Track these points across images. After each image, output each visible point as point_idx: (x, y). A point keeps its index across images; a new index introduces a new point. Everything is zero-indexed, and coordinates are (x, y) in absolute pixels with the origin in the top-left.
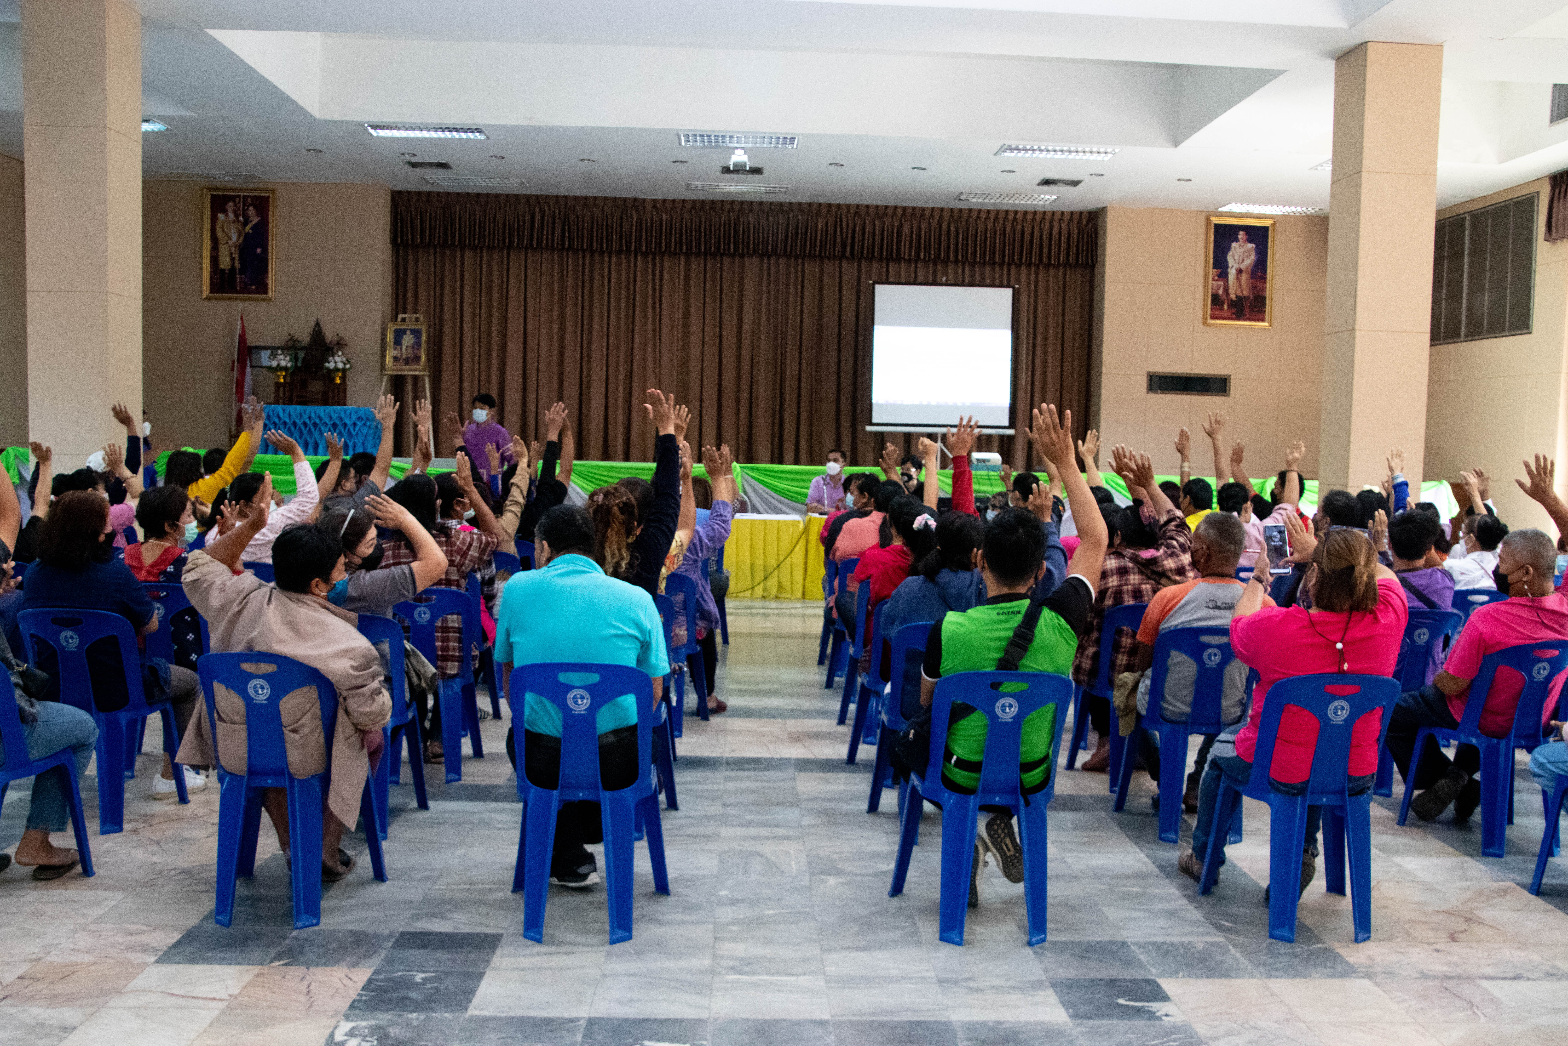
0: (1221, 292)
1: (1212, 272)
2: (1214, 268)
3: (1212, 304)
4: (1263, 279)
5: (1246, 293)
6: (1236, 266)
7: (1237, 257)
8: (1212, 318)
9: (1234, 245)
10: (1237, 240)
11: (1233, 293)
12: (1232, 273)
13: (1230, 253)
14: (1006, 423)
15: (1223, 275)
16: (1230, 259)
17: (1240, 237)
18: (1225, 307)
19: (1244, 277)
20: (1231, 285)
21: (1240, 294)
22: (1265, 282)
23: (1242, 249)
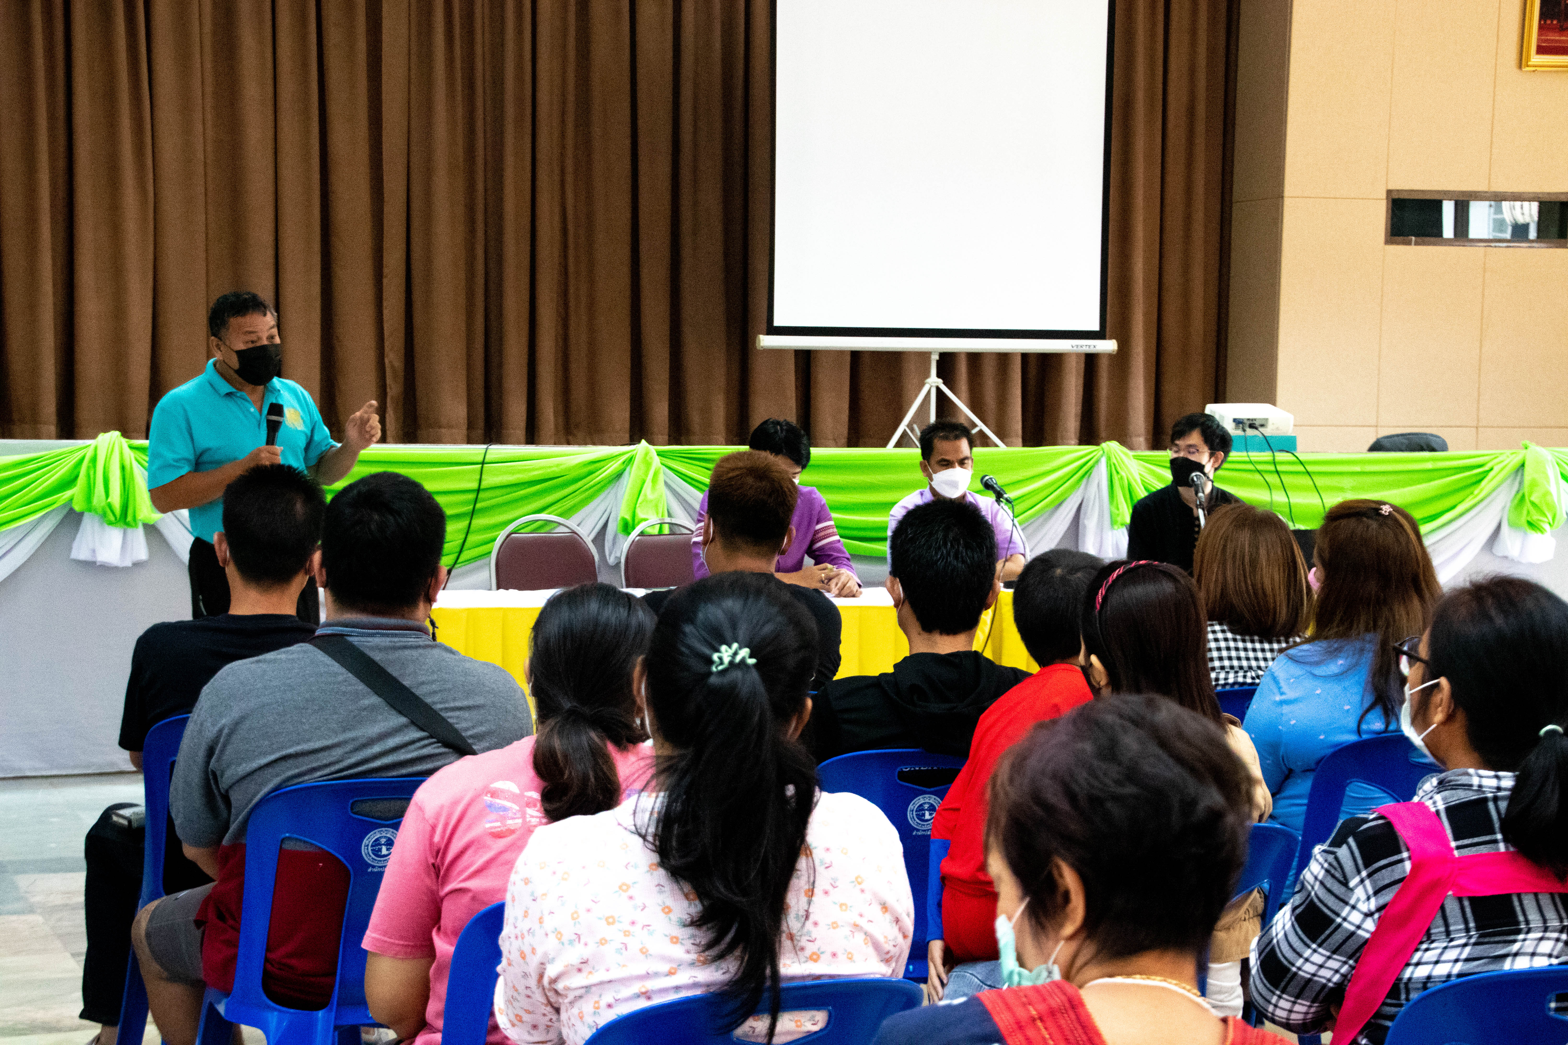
8: (1541, 50)
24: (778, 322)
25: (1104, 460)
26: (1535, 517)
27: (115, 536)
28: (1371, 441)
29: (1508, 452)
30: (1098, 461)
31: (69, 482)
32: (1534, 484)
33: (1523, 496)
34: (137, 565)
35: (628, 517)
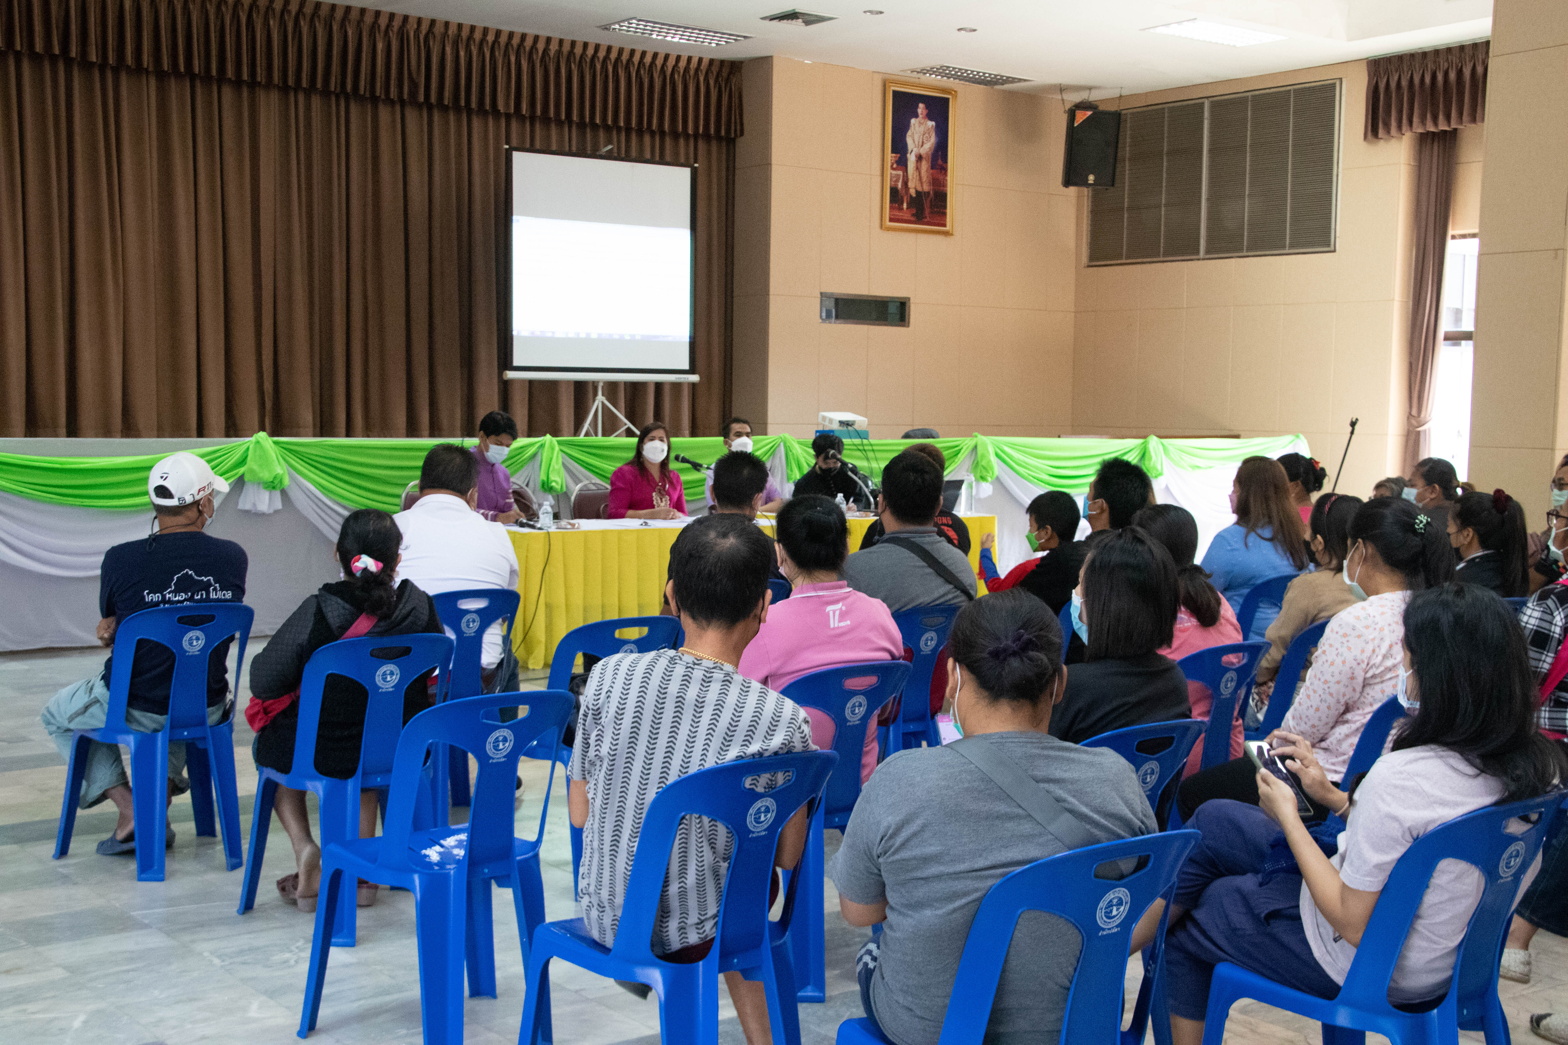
0: (900, 185)
1: (890, 157)
2: (893, 152)
3: (891, 202)
4: (944, 169)
5: (926, 188)
6: (915, 150)
7: (916, 137)
8: (891, 220)
9: (913, 121)
10: (917, 116)
11: (913, 185)
12: (912, 159)
13: (909, 133)
14: (686, 366)
15: (902, 163)
16: (909, 140)
17: (919, 111)
18: (905, 206)
19: (925, 165)
20: (910, 177)
21: (919, 189)
22: (946, 174)
23: (922, 129)
24: (516, 362)
25: (782, 444)
26: (984, 473)
27: (265, 495)
28: (903, 433)
29: (969, 439)
30: (779, 445)
31: (242, 462)
32: (983, 456)
33: (977, 463)
34: (276, 512)
35: (545, 479)
